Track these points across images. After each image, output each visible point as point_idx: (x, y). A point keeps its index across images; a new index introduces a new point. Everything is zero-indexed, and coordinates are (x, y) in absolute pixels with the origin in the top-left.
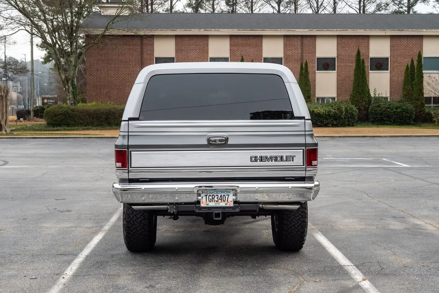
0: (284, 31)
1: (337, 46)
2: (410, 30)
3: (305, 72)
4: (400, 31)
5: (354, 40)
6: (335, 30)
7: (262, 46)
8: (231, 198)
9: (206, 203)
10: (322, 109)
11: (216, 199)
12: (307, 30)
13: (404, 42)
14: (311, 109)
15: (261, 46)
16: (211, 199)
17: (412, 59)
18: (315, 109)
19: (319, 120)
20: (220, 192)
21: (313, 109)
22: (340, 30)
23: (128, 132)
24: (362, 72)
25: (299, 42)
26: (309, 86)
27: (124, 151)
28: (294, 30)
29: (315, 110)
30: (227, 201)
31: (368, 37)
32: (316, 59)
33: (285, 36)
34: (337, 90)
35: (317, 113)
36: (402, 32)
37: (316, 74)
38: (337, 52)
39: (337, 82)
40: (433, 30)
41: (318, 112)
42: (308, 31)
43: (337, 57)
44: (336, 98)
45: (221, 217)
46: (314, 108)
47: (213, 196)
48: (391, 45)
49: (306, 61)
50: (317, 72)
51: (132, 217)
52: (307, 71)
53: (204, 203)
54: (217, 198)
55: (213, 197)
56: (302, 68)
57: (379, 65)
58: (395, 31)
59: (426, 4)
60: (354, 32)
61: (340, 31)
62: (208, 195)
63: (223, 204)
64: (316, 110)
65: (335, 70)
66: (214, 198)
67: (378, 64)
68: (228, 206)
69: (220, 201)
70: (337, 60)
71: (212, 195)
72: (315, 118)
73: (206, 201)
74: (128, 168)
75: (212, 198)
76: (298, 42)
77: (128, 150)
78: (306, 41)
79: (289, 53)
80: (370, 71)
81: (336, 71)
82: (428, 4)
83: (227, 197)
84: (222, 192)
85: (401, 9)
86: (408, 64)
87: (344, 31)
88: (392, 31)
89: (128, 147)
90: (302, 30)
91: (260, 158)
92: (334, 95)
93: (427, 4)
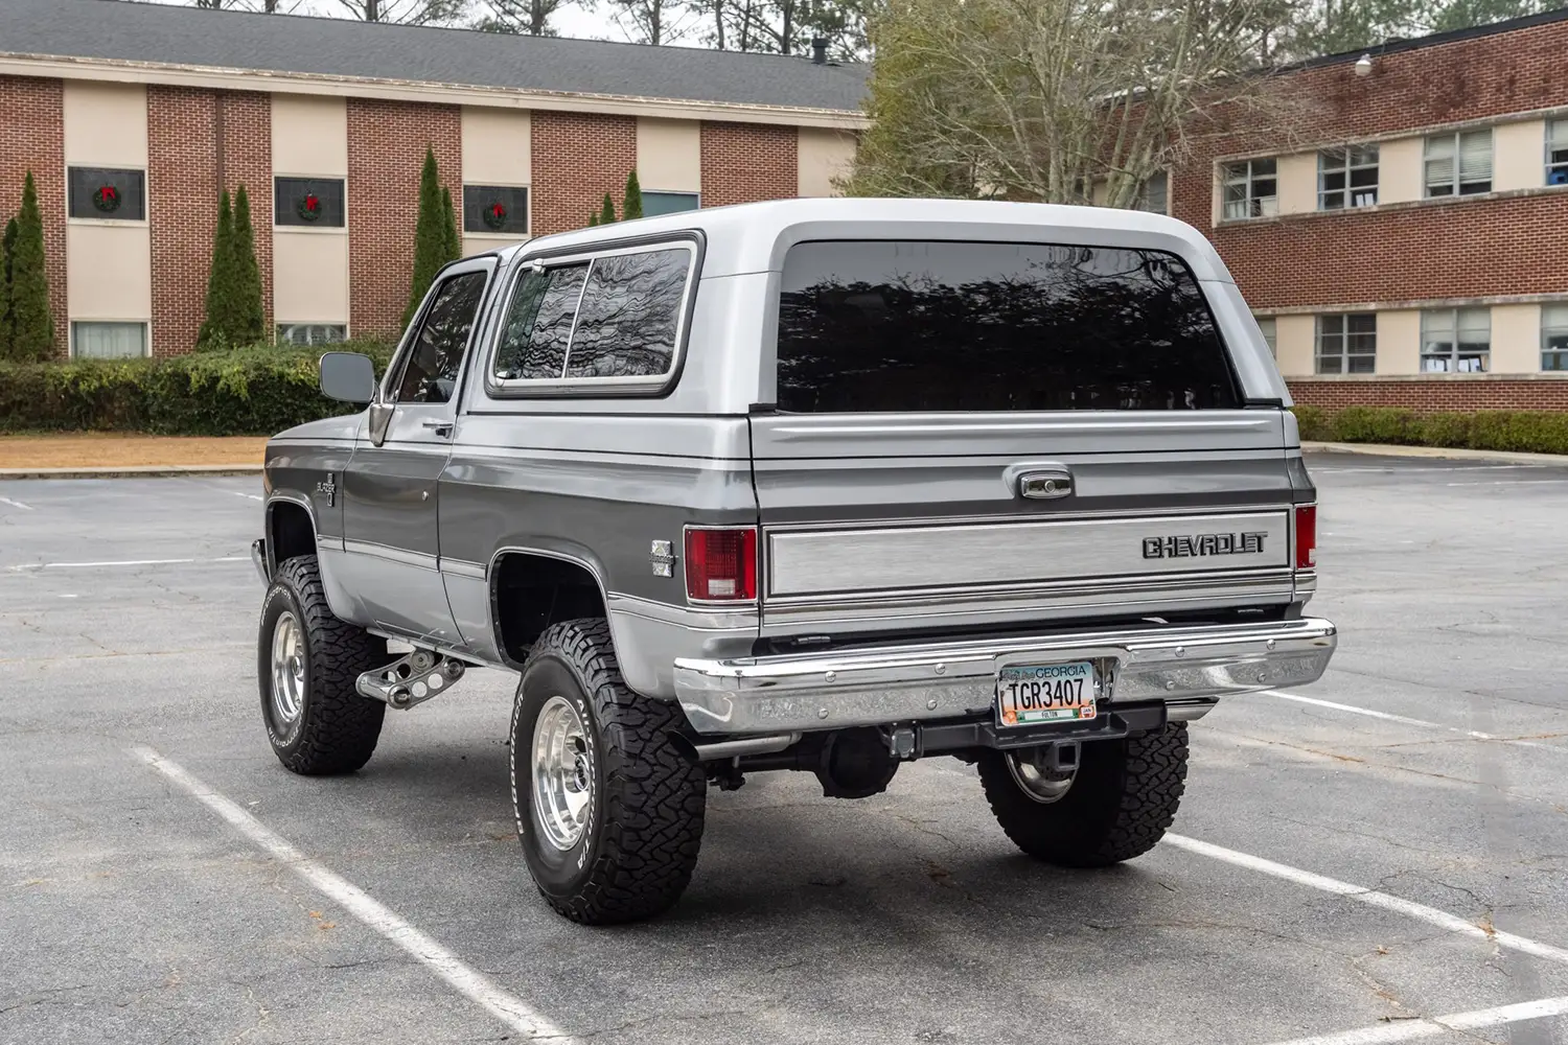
0: (148, 68)
1: (349, 138)
2: (596, 95)
3: (240, 229)
4: (563, 95)
5: (407, 121)
6: (341, 78)
7: (62, 122)
8: (1089, 691)
9: (1016, 713)
10: (313, 367)
11: (1044, 698)
12: (238, 71)
13: (577, 134)
14: (275, 369)
15: (59, 121)
16: (1028, 698)
17: (608, 197)
18: (290, 367)
19: (304, 407)
20: (1056, 672)
21: (280, 369)
22: (358, 78)
23: (751, 459)
24: (444, 236)
25: (208, 117)
26: (253, 281)
27: (746, 531)
28: (187, 67)
29: (287, 370)
30: (1079, 703)
31: (456, 109)
32: (273, 181)
33: (154, 90)
34: (352, 299)
35: (297, 384)
36: (572, 100)
37: (275, 237)
38: (350, 158)
39: (351, 268)
40: (670, 102)
41: (302, 377)
42: (241, 75)
43: (350, 176)
44: (348, 327)
45: (1077, 760)
46: (285, 365)
47: (1035, 687)
48: (532, 143)
49: (242, 189)
50: (276, 228)
51: (650, 789)
52: (244, 226)
53: (1009, 715)
54: (1048, 693)
55: (1036, 692)
56: (225, 215)
57: (494, 213)
58: (548, 95)
59: (586, 7)
60: (408, 88)
61: (358, 82)
62: (1020, 683)
63: (1066, 714)
64: (293, 371)
65: (341, 224)
66: (1037, 695)
67: (493, 208)
68: (1083, 718)
69: (1056, 702)
70: (350, 189)
71: (1032, 684)
72: (289, 401)
73: (1016, 708)
74: (761, 597)
75: (1033, 695)
76: (203, 114)
77: (760, 527)
78: (231, 112)
79: (170, 153)
80: (466, 235)
81: (345, 230)
82: (595, 9)
83: (1076, 686)
84: (1060, 673)
85: (508, 19)
86: (594, 214)
87: (373, 83)
88: (535, 94)
89: (759, 515)
90: (218, 70)
91: (1173, 542)
92: (342, 316)
93: (591, 7)
